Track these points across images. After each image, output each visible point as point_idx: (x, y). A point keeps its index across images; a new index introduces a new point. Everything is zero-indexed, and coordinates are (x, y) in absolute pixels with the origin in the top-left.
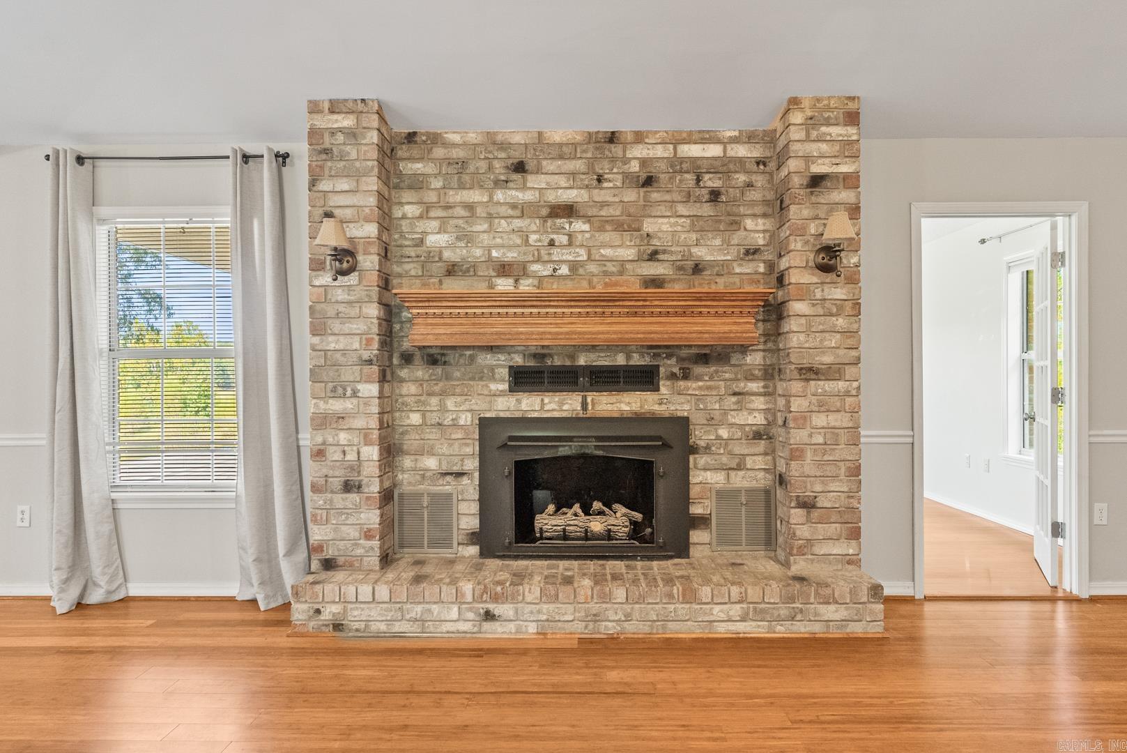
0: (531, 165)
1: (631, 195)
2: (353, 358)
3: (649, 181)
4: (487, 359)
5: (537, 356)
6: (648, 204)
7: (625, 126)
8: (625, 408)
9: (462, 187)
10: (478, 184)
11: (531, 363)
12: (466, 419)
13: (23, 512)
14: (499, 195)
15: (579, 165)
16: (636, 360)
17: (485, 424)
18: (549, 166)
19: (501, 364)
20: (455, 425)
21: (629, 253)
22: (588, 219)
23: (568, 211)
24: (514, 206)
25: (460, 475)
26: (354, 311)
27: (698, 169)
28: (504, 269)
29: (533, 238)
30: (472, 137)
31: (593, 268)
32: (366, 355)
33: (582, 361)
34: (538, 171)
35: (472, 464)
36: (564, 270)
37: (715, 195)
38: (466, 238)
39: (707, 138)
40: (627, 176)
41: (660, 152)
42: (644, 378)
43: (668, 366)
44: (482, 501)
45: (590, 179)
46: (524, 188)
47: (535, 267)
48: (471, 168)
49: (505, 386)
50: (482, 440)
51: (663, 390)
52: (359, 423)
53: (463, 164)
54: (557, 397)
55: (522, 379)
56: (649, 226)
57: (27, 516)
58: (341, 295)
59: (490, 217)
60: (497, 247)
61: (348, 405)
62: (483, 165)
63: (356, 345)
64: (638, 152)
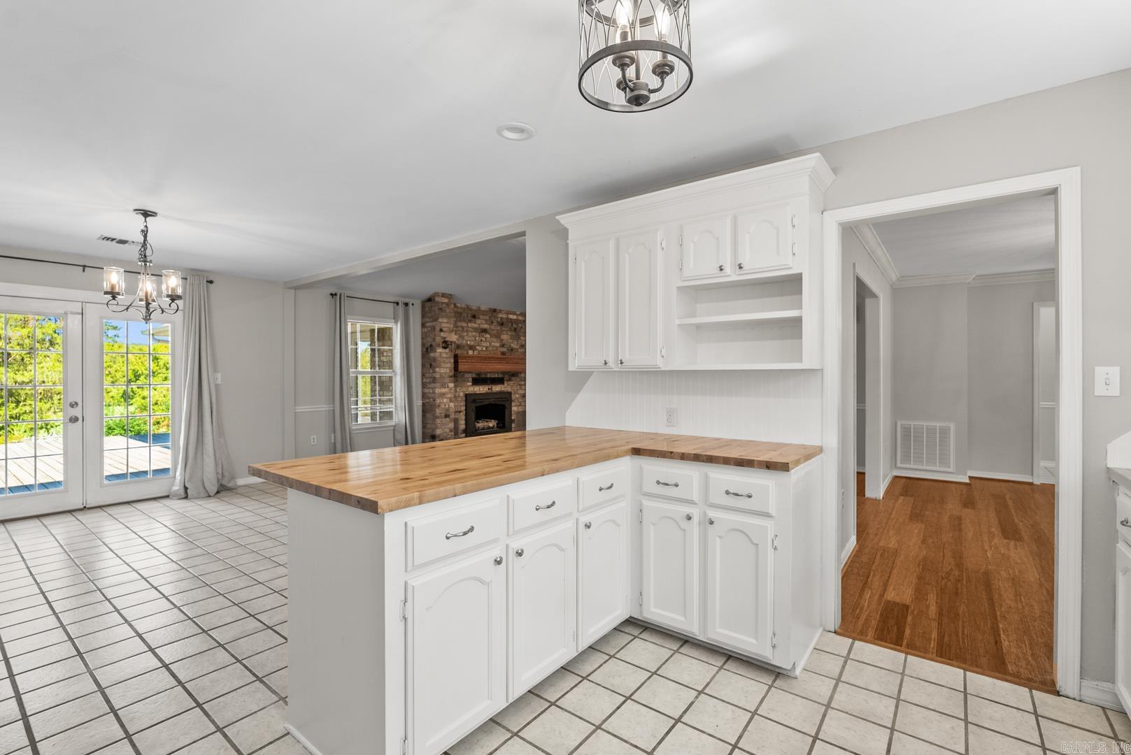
0: (477, 316)
1: (499, 328)
2: (447, 375)
3: (502, 324)
4: (467, 375)
5: (478, 374)
6: (502, 331)
7: (498, 308)
8: (497, 389)
9: (461, 321)
10: (464, 321)
11: (477, 376)
12: (462, 394)
13: (314, 439)
14: (469, 325)
15: (487, 317)
16: (500, 376)
17: (466, 395)
18: (481, 317)
19: (470, 376)
20: (459, 396)
21: (498, 345)
22: (489, 334)
23: (485, 331)
24: (473, 328)
25: (460, 412)
26: (448, 361)
27: (511, 321)
28: (471, 348)
29: (477, 338)
30: (463, 306)
31: (490, 348)
32: (451, 374)
33: (488, 376)
34: (479, 318)
35: (463, 408)
36: (484, 349)
37: (515, 329)
38: (461, 337)
39: (514, 313)
40: (498, 322)
41: (504, 316)
42: (500, 381)
43: (506, 377)
44: (466, 420)
45: (489, 322)
46: (475, 323)
47: (478, 347)
48: (463, 316)
49: (471, 384)
50: (466, 401)
51: (506, 384)
52: (449, 396)
53: (461, 313)
54: (483, 387)
55: (477, 381)
56: (502, 337)
57: (315, 440)
58: (444, 355)
59: (467, 331)
60: (470, 340)
61: (446, 390)
62: (466, 315)
63: (448, 371)
64: (500, 315)
